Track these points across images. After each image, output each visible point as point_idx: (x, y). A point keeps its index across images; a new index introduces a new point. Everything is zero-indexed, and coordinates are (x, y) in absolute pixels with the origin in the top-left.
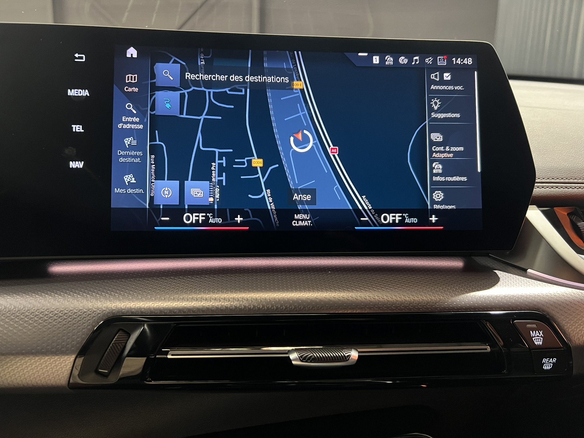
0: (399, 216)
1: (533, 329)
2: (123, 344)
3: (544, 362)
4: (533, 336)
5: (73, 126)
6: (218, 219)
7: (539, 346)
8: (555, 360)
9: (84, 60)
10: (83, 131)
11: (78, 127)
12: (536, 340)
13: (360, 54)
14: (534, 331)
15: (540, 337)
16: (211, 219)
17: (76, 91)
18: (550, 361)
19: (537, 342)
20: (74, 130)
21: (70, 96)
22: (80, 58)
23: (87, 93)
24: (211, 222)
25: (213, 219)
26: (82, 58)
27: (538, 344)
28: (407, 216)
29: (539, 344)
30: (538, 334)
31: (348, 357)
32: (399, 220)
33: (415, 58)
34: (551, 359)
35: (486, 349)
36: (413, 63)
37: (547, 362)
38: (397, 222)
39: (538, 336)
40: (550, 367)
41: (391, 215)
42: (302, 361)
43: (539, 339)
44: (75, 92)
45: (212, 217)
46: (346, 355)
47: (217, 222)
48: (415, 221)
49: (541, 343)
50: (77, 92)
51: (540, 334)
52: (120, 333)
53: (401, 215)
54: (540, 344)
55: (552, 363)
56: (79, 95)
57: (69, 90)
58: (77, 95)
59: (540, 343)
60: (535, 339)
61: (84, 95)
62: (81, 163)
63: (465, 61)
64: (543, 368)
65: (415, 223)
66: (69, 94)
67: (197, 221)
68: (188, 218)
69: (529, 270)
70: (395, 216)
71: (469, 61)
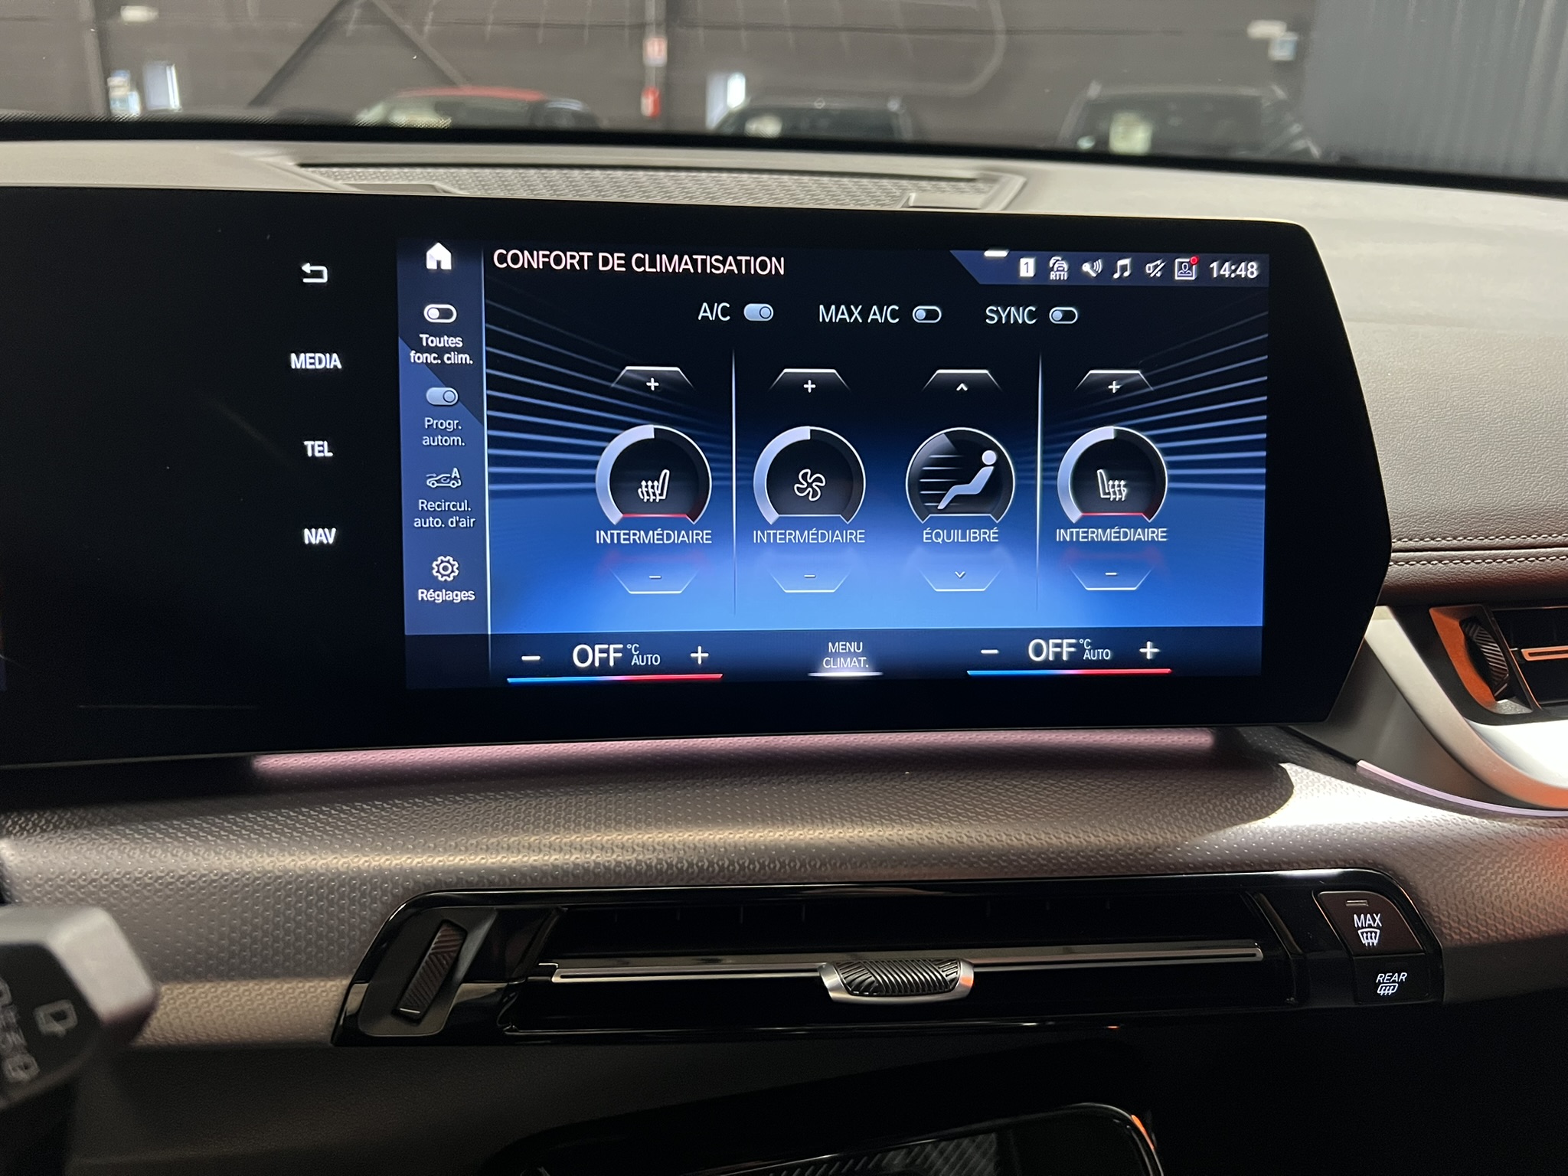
0: (1070, 645)
1: (1360, 911)
2: (452, 954)
3: (1379, 980)
4: (1360, 925)
5: (306, 443)
6: (651, 657)
7: (1371, 948)
8: (1404, 975)
9: (325, 280)
10: (331, 454)
11: (319, 446)
12: (1365, 935)
13: (989, 254)
14: (1362, 916)
15: (1374, 928)
16: (635, 657)
17: (311, 358)
18: (1393, 979)
19: (1367, 939)
20: (310, 454)
21: (296, 369)
22: (316, 273)
23: (335, 361)
24: (635, 664)
25: (640, 656)
26: (318, 274)
27: (1369, 943)
28: (1088, 645)
29: (1371, 944)
30: (1371, 922)
31: (953, 984)
32: (1070, 654)
33: (1121, 263)
34: (1396, 974)
35: (1254, 955)
36: (1116, 276)
37: (1387, 980)
38: (1065, 658)
39: (1370, 926)
40: (1393, 990)
41: (1051, 641)
42: (851, 993)
43: (1371, 932)
44: (308, 361)
45: (638, 652)
46: (947, 978)
47: (649, 663)
48: (1107, 656)
49: (1376, 942)
50: (312, 361)
51: (1374, 920)
52: (443, 931)
53: (1073, 641)
54: (1373, 943)
55: (1398, 983)
56: (318, 367)
57: (293, 356)
58: (313, 367)
59: (1374, 941)
60: (1362, 933)
61: (328, 367)
62: (330, 532)
63: (1241, 271)
64: (1378, 992)
65: (1106, 660)
66: (293, 367)
67: (604, 662)
68: (583, 656)
69: (1362, 764)
70: (1060, 646)
71: (1250, 270)
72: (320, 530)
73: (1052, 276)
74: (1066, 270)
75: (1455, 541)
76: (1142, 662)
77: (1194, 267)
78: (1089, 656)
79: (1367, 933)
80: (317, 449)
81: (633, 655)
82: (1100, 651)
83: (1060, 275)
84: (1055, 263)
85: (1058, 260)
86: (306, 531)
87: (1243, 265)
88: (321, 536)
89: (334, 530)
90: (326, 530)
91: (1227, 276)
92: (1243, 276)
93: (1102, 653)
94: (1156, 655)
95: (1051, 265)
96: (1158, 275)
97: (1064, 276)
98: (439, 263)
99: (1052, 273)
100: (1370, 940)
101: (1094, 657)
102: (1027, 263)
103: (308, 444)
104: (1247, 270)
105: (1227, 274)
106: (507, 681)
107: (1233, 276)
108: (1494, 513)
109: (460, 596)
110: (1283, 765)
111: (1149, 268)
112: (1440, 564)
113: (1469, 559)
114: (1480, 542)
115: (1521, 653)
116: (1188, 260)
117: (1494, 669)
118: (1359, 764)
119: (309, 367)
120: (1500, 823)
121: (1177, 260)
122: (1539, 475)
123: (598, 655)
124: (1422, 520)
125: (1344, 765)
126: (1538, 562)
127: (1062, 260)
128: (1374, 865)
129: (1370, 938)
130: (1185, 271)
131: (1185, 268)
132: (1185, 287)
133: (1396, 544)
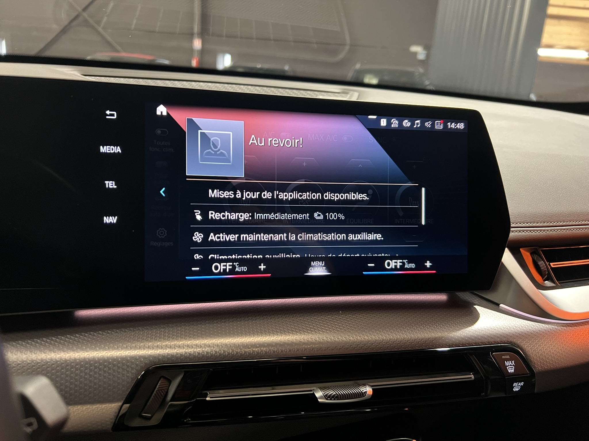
0: (400, 262)
1: (507, 360)
2: (165, 390)
3: (514, 385)
4: (507, 365)
5: (106, 182)
6: (243, 268)
7: (511, 373)
8: (522, 383)
9: (115, 117)
10: (116, 187)
11: (111, 183)
12: (509, 369)
13: (370, 117)
14: (508, 361)
15: (512, 366)
16: (237, 268)
18: (519, 385)
19: (510, 370)
20: (107, 186)
23: (119, 149)
24: (237, 271)
25: (239, 267)
26: (113, 115)
27: (511, 372)
28: (407, 262)
30: (511, 364)
31: (365, 394)
32: (400, 266)
33: (416, 122)
34: (520, 383)
35: (471, 378)
36: (415, 126)
37: (517, 385)
38: (398, 267)
39: (511, 365)
40: (519, 389)
41: (393, 261)
42: (327, 399)
43: (511, 368)
44: (108, 149)
45: (238, 266)
46: (363, 392)
47: (242, 270)
48: (413, 266)
49: (513, 371)
50: (109, 149)
51: (512, 363)
52: (162, 380)
53: (401, 261)
55: (521, 387)
56: (111, 152)
57: (101, 147)
58: (109, 152)
59: (512, 371)
61: (116, 152)
62: (115, 218)
63: (458, 126)
64: (514, 390)
65: (413, 268)
66: (101, 151)
67: (225, 270)
68: (216, 268)
69: (501, 305)
70: (396, 262)
71: (461, 126)
72: (111, 217)
73: (392, 126)
74: (397, 124)
75: (527, 224)
76: (426, 268)
77: (442, 124)
78: (407, 266)
79: (510, 368)
80: (110, 184)
81: (236, 267)
82: (411, 264)
83: (395, 125)
84: (393, 121)
85: (394, 120)
86: (105, 218)
87: (459, 124)
88: (111, 219)
89: (116, 217)
90: (113, 217)
91: (453, 128)
92: (459, 128)
93: (412, 265)
94: (431, 266)
95: (392, 122)
96: (430, 127)
97: (397, 126)
98: (162, 113)
99: (392, 125)
100: (511, 371)
101: (409, 266)
102: (383, 121)
103: (107, 182)
104: (460, 126)
105: (453, 127)
106: (186, 279)
107: (455, 128)
108: (539, 214)
109: (167, 244)
110: (474, 306)
111: (426, 124)
112: (523, 233)
113: (533, 231)
114: (535, 225)
115: (550, 264)
116: (440, 122)
117: (543, 270)
118: (500, 305)
119: (108, 152)
120: (551, 326)
121: (436, 122)
122: (551, 201)
123: (222, 267)
124: (516, 217)
125: (494, 305)
126: (554, 232)
127: (396, 120)
128: (510, 343)
129: (511, 370)
130: (439, 126)
131: (439, 124)
132: (439, 131)
133: (512, 225)
